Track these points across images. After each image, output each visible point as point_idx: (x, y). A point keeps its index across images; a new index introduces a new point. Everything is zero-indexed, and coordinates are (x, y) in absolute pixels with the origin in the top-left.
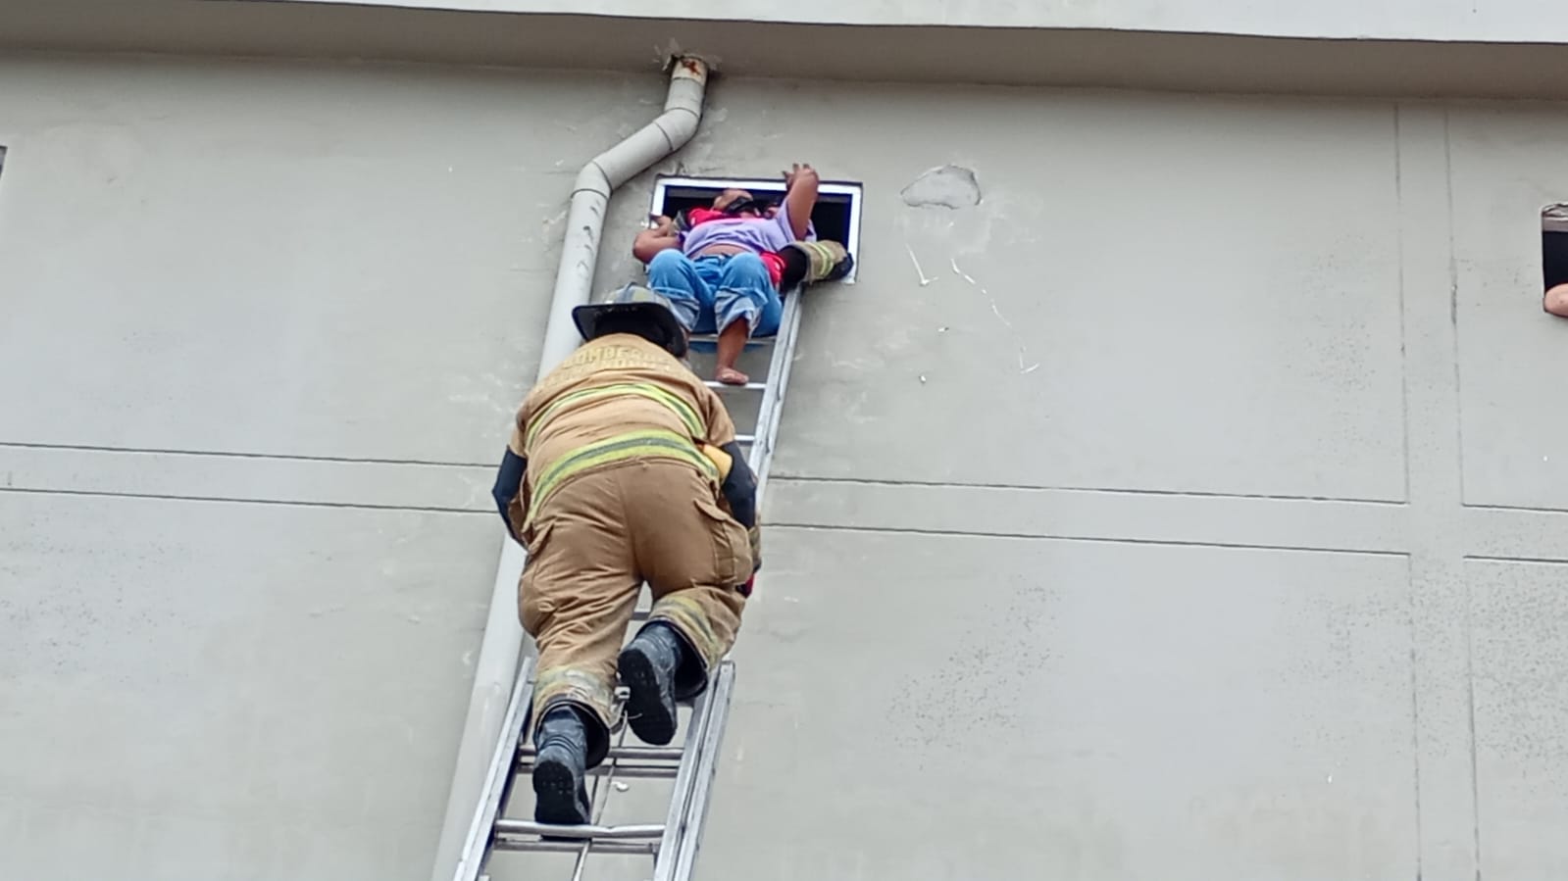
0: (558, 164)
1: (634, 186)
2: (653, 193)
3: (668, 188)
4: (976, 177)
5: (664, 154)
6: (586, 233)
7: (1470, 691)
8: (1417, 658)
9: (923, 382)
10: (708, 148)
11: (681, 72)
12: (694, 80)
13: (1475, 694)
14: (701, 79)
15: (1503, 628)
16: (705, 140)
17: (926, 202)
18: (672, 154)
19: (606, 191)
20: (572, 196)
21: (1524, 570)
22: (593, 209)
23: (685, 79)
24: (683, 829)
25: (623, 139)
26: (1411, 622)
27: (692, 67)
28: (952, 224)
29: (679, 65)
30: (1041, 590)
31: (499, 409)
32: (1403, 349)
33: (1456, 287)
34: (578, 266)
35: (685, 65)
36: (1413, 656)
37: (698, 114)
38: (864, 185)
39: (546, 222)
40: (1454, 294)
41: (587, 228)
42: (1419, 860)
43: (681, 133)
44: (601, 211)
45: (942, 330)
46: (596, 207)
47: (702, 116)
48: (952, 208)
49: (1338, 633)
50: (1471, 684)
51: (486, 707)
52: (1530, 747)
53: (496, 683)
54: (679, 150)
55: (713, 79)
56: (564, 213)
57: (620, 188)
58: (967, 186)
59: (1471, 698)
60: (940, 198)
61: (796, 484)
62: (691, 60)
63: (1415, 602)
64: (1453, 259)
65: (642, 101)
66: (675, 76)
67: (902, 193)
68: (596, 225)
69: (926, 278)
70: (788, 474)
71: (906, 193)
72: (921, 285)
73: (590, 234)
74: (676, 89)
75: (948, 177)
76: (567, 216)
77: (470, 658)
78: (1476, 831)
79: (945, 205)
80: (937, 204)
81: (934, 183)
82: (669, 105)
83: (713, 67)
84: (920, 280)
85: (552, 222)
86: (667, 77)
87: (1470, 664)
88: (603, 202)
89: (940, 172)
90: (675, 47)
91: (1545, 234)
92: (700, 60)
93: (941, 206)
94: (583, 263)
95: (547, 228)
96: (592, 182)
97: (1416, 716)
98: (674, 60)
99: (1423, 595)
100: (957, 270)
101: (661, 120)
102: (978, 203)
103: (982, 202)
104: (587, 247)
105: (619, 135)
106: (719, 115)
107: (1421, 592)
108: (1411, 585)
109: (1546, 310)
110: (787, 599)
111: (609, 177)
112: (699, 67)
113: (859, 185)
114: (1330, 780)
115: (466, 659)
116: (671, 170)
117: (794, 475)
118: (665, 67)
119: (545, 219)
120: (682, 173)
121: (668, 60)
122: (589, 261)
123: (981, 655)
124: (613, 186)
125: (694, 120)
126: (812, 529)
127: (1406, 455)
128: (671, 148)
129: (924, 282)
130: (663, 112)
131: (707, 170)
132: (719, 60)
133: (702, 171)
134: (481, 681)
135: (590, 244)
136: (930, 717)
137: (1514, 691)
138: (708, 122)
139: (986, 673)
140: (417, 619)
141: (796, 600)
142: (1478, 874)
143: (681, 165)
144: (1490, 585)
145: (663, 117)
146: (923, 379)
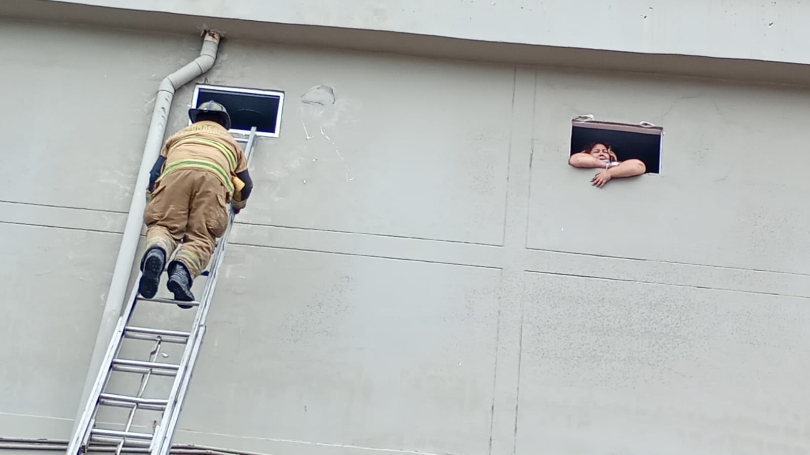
0: (153, 75)
1: (186, 89)
2: (193, 91)
3: (200, 89)
4: (334, 91)
5: (199, 74)
6: (162, 110)
7: (522, 329)
8: (501, 313)
9: (305, 184)
10: (218, 72)
11: (208, 38)
12: (213, 42)
13: (523, 330)
14: (216, 41)
15: (538, 302)
16: (217, 68)
17: (312, 102)
18: (202, 75)
19: (172, 91)
20: (158, 92)
21: (549, 278)
22: (167, 99)
23: (210, 41)
24: (175, 402)
25: (182, 66)
26: (500, 298)
27: (213, 36)
28: (322, 112)
29: (207, 34)
30: (348, 278)
31: (121, 187)
32: (508, 178)
33: (533, 152)
34: (159, 125)
35: (210, 35)
36: (499, 312)
37: (215, 57)
38: (285, 92)
39: (146, 102)
40: (532, 154)
41: (163, 108)
42: (493, 400)
43: (207, 66)
44: (170, 100)
45: (314, 160)
46: (167, 98)
47: (216, 57)
48: (323, 105)
49: (469, 301)
50: (522, 327)
51: (109, 320)
52: (544, 354)
53: (114, 310)
54: (205, 73)
55: (222, 40)
56: (153, 100)
57: (179, 89)
58: (329, 95)
59: (522, 331)
60: (318, 100)
61: (247, 226)
62: (212, 33)
63: (503, 289)
64: (532, 139)
65: (191, 48)
66: (205, 39)
67: (301, 97)
68: (167, 106)
69: (309, 136)
70: (244, 221)
71: (303, 97)
72: (307, 139)
73: (164, 111)
74: (205, 45)
75: (321, 91)
76: (155, 100)
77: (104, 297)
78: (518, 389)
79: (319, 103)
80: (316, 103)
81: (316, 93)
82: (202, 53)
83: (222, 36)
84: (306, 136)
85: (149, 102)
86: (202, 39)
87: (522, 317)
88: (171, 96)
89: (318, 88)
90: (205, 27)
91: (574, 128)
92: (217, 33)
93: (318, 104)
94: (160, 123)
95: (146, 105)
96: (167, 86)
97: (498, 338)
98: (205, 32)
99: (506, 286)
100: (322, 133)
101: (198, 60)
102: (334, 103)
103: (335, 102)
104: (163, 117)
105: (180, 64)
106: (224, 57)
107: (505, 285)
108: (501, 282)
109: (570, 164)
110: (240, 277)
111: (174, 85)
112: (216, 36)
113: (283, 92)
114: (460, 364)
115: (102, 297)
116: (202, 81)
117: (246, 222)
118: (201, 35)
119: (146, 101)
120: (206, 83)
121: (203, 32)
122: (164, 123)
123: (320, 305)
124: (176, 89)
125: (212, 60)
126: (253, 246)
127: (505, 225)
128: (202, 72)
129: (308, 138)
130: (199, 56)
131: (218, 82)
132: (225, 33)
133: (215, 82)
134: (108, 309)
135: (164, 115)
136: (297, 331)
137: (539, 330)
138: (219, 60)
139: (322, 312)
140: (81, 278)
141: (244, 277)
142: (517, 406)
143: (206, 79)
144: (534, 284)
145: (199, 58)
146: (305, 182)
